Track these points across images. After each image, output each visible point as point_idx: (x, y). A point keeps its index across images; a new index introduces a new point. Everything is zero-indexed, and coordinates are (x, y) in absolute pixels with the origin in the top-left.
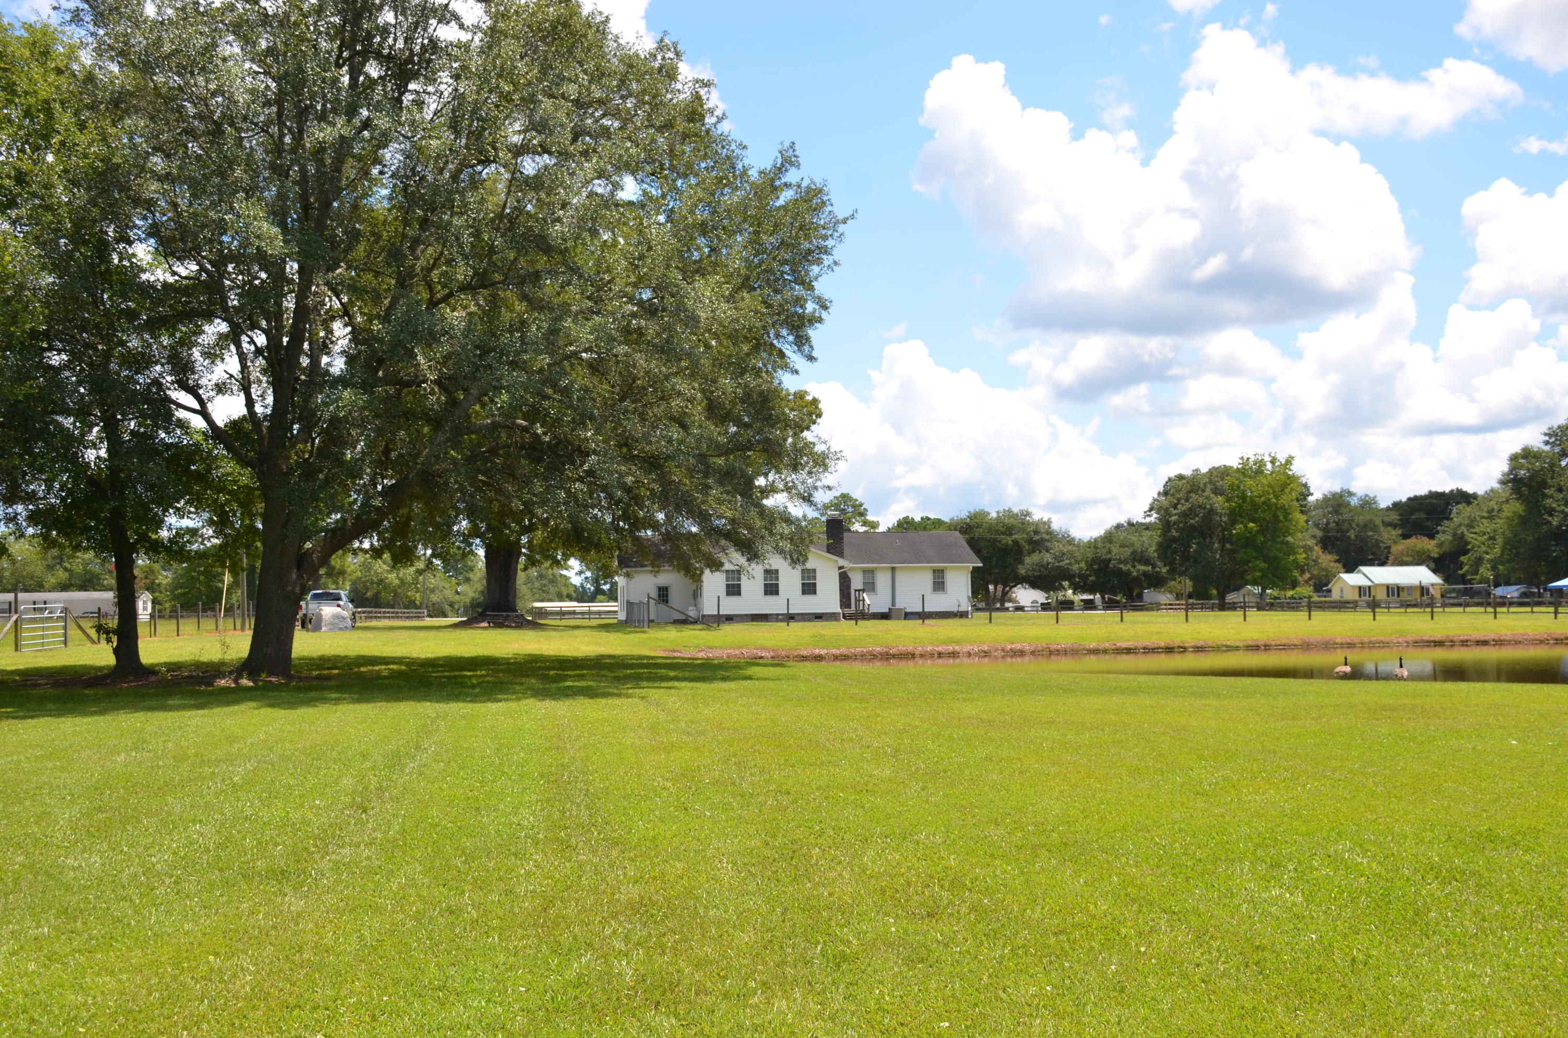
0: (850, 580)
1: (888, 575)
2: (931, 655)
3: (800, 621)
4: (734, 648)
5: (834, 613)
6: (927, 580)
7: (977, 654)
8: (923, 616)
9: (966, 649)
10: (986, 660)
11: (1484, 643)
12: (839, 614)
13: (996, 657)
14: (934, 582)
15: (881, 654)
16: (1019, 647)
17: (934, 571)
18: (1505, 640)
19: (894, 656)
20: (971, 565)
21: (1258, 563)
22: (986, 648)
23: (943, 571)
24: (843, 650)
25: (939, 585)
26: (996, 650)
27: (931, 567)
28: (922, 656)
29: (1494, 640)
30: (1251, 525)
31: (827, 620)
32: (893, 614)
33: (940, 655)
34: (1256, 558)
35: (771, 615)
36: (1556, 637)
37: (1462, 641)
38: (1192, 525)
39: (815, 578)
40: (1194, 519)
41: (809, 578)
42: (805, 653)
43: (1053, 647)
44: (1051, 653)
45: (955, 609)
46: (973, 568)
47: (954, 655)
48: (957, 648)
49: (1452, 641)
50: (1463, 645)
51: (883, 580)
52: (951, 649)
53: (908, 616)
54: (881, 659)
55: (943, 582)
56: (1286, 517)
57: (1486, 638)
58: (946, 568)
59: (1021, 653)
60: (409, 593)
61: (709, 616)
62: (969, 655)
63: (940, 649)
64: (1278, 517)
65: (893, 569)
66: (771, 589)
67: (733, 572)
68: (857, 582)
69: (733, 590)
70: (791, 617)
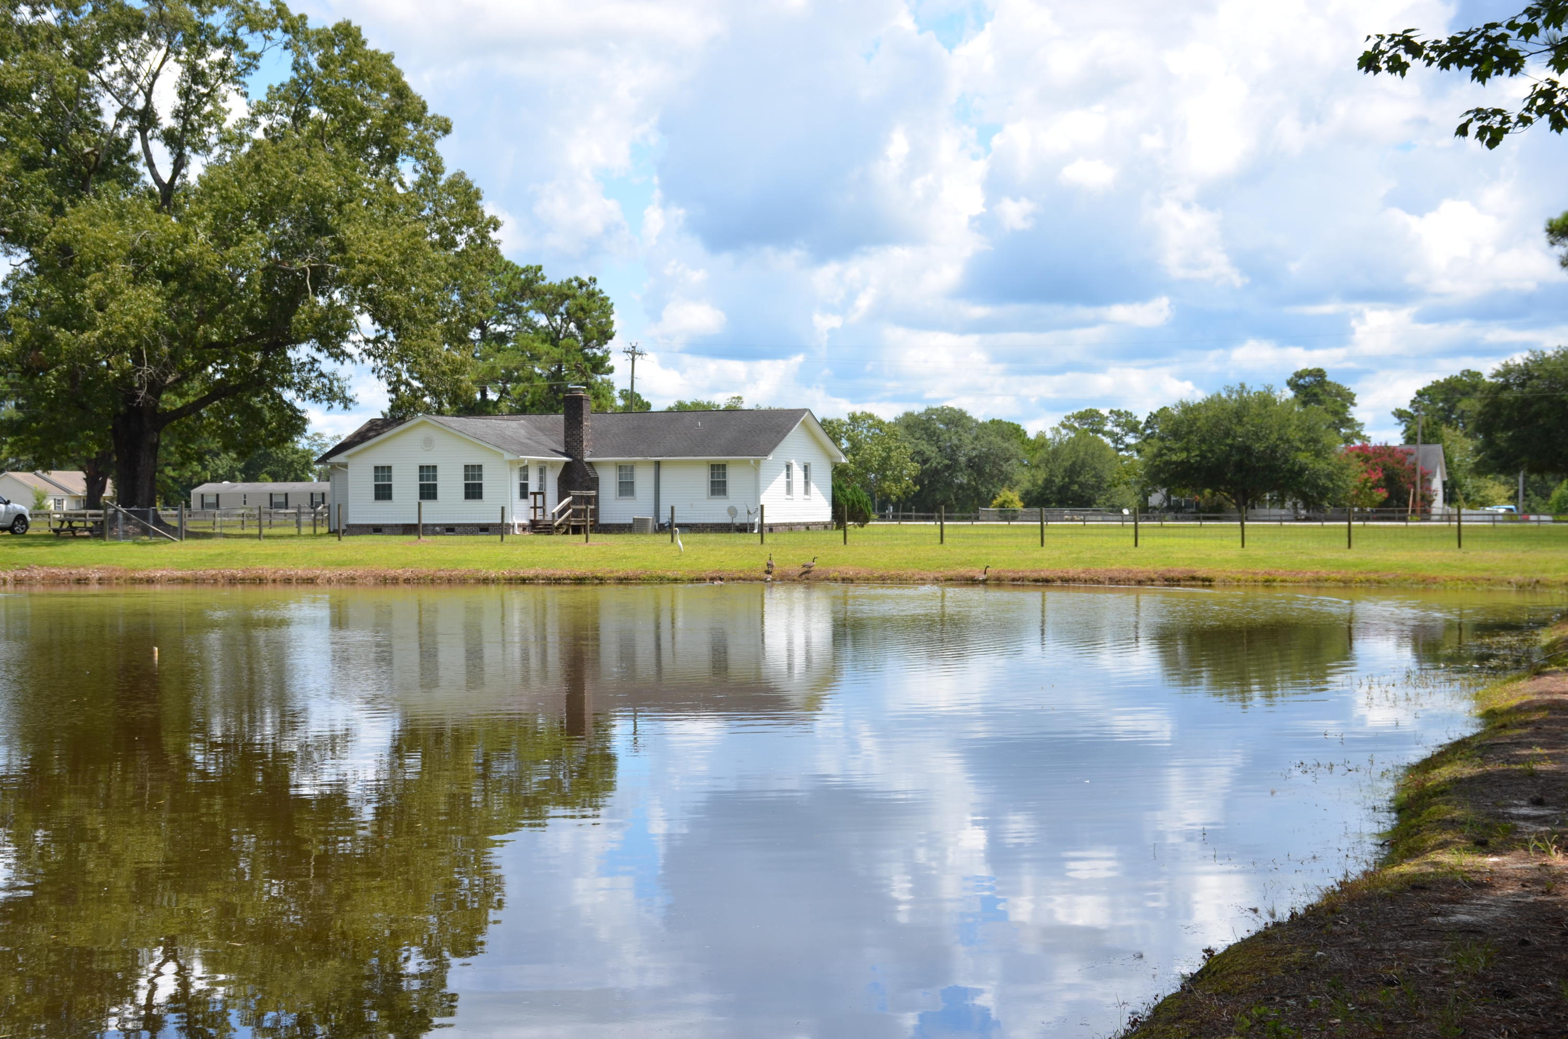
0: (597, 479)
1: (651, 472)
3: (461, 534)
6: (702, 478)
12: (510, 525)
14: (712, 483)
17: (713, 467)
25: (719, 486)
27: (708, 462)
39: (484, 477)
41: (473, 478)
51: (643, 480)
55: (724, 483)
61: (353, 526)
65: (658, 464)
66: (428, 492)
67: (383, 468)
68: (608, 482)
69: (383, 492)
70: (450, 529)
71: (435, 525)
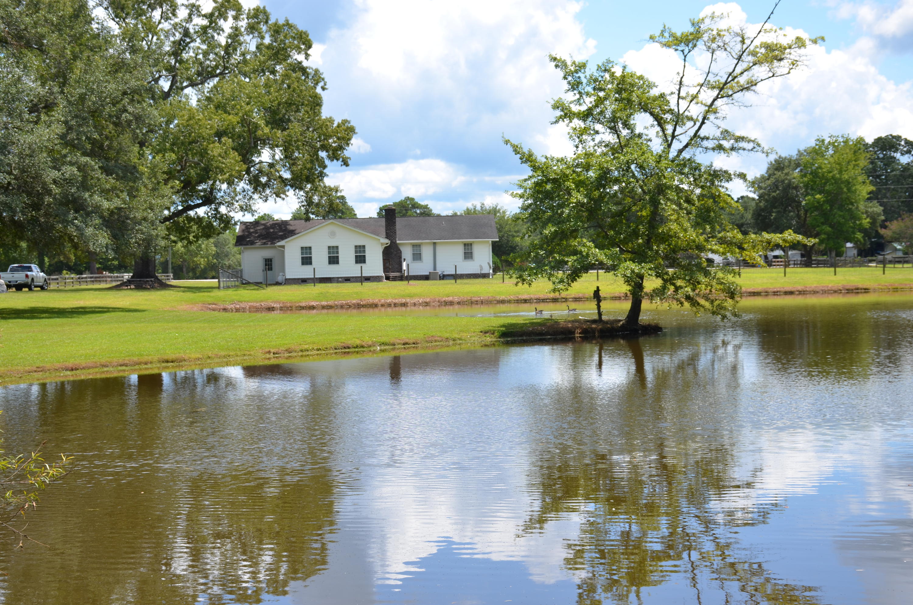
0: (401, 252)
1: (431, 248)
2: (389, 305)
3: (354, 282)
4: (257, 302)
5: (378, 277)
6: (460, 251)
7: (420, 304)
8: (456, 277)
9: (415, 300)
10: (428, 307)
11: (791, 293)
12: (382, 277)
13: (434, 306)
14: (465, 253)
15: (354, 304)
16: (451, 299)
17: (465, 245)
18: (807, 291)
19: (363, 306)
20: (490, 240)
21: (824, 227)
22: (428, 300)
23: (471, 244)
24: (330, 303)
25: (468, 255)
26: (434, 302)
27: (462, 242)
28: (382, 305)
29: (798, 291)
30: (818, 196)
31: (373, 281)
32: (431, 277)
33: (395, 305)
34: (823, 224)
35: (333, 278)
36: (847, 288)
37: (774, 292)
38: (774, 197)
39: (364, 251)
40: (775, 192)
41: (360, 252)
42: (303, 304)
43: (474, 299)
44: (472, 303)
45: (478, 272)
46: (492, 242)
47: (404, 305)
48: (408, 300)
49: (766, 292)
50: (774, 295)
51: (427, 252)
52: (404, 301)
53: (443, 277)
54: (354, 308)
55: (472, 253)
56: (849, 190)
57: (793, 290)
58: (473, 242)
59: (451, 303)
60: (195, 259)
61: (290, 279)
62: (415, 304)
63: (397, 301)
64: (842, 189)
65: (434, 244)
66: (334, 260)
67: (306, 248)
68: (407, 253)
69: (307, 261)
70: (347, 280)
71: (338, 278)
